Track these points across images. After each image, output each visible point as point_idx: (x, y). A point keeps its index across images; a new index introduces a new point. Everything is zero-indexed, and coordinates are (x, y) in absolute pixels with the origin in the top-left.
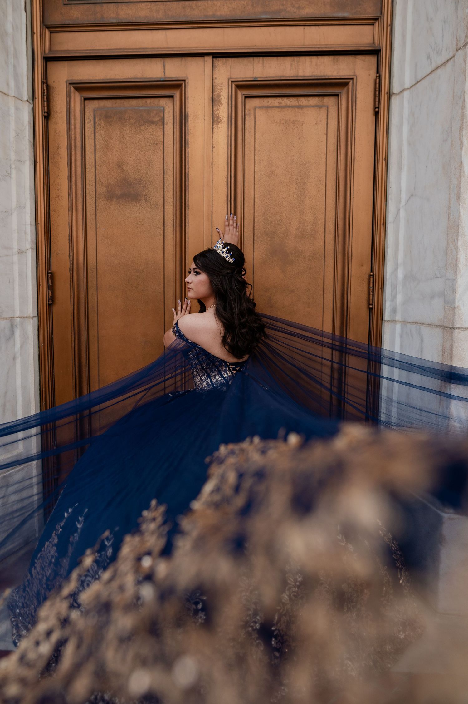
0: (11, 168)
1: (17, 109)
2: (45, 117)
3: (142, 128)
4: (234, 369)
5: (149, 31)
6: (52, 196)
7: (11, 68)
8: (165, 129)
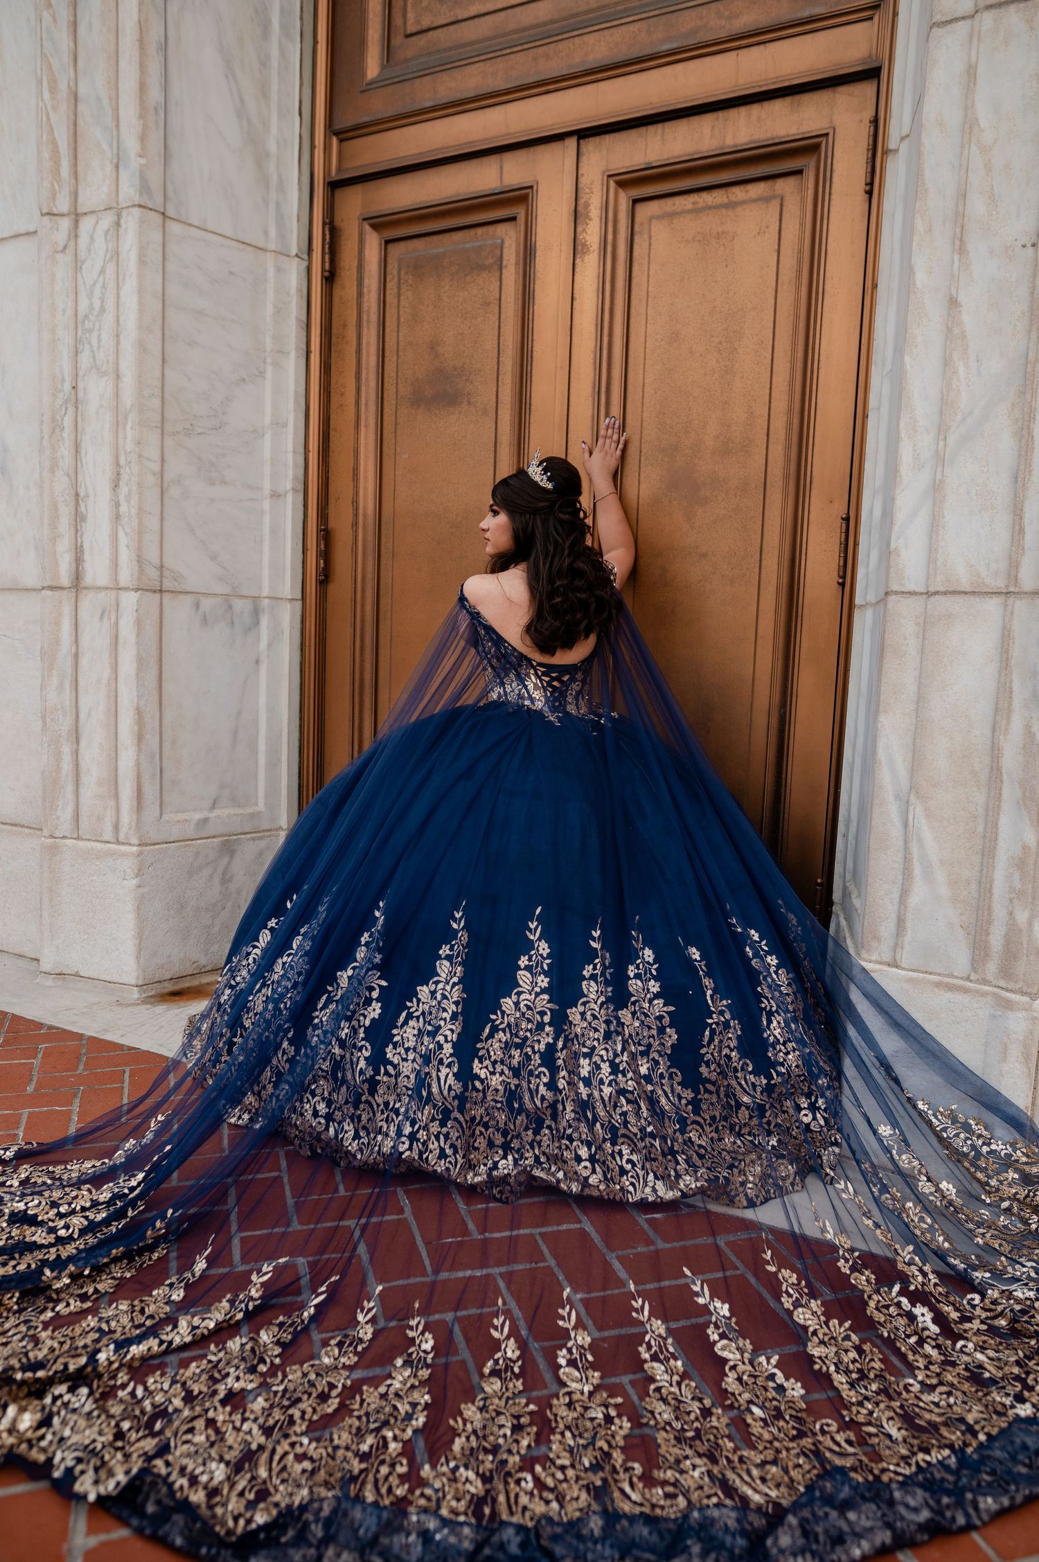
0: (265, 363)
1: (279, 270)
2: (327, 279)
3: (469, 279)
4: (544, 674)
5: (480, 112)
6: (334, 405)
7: (272, 206)
8: (504, 277)
